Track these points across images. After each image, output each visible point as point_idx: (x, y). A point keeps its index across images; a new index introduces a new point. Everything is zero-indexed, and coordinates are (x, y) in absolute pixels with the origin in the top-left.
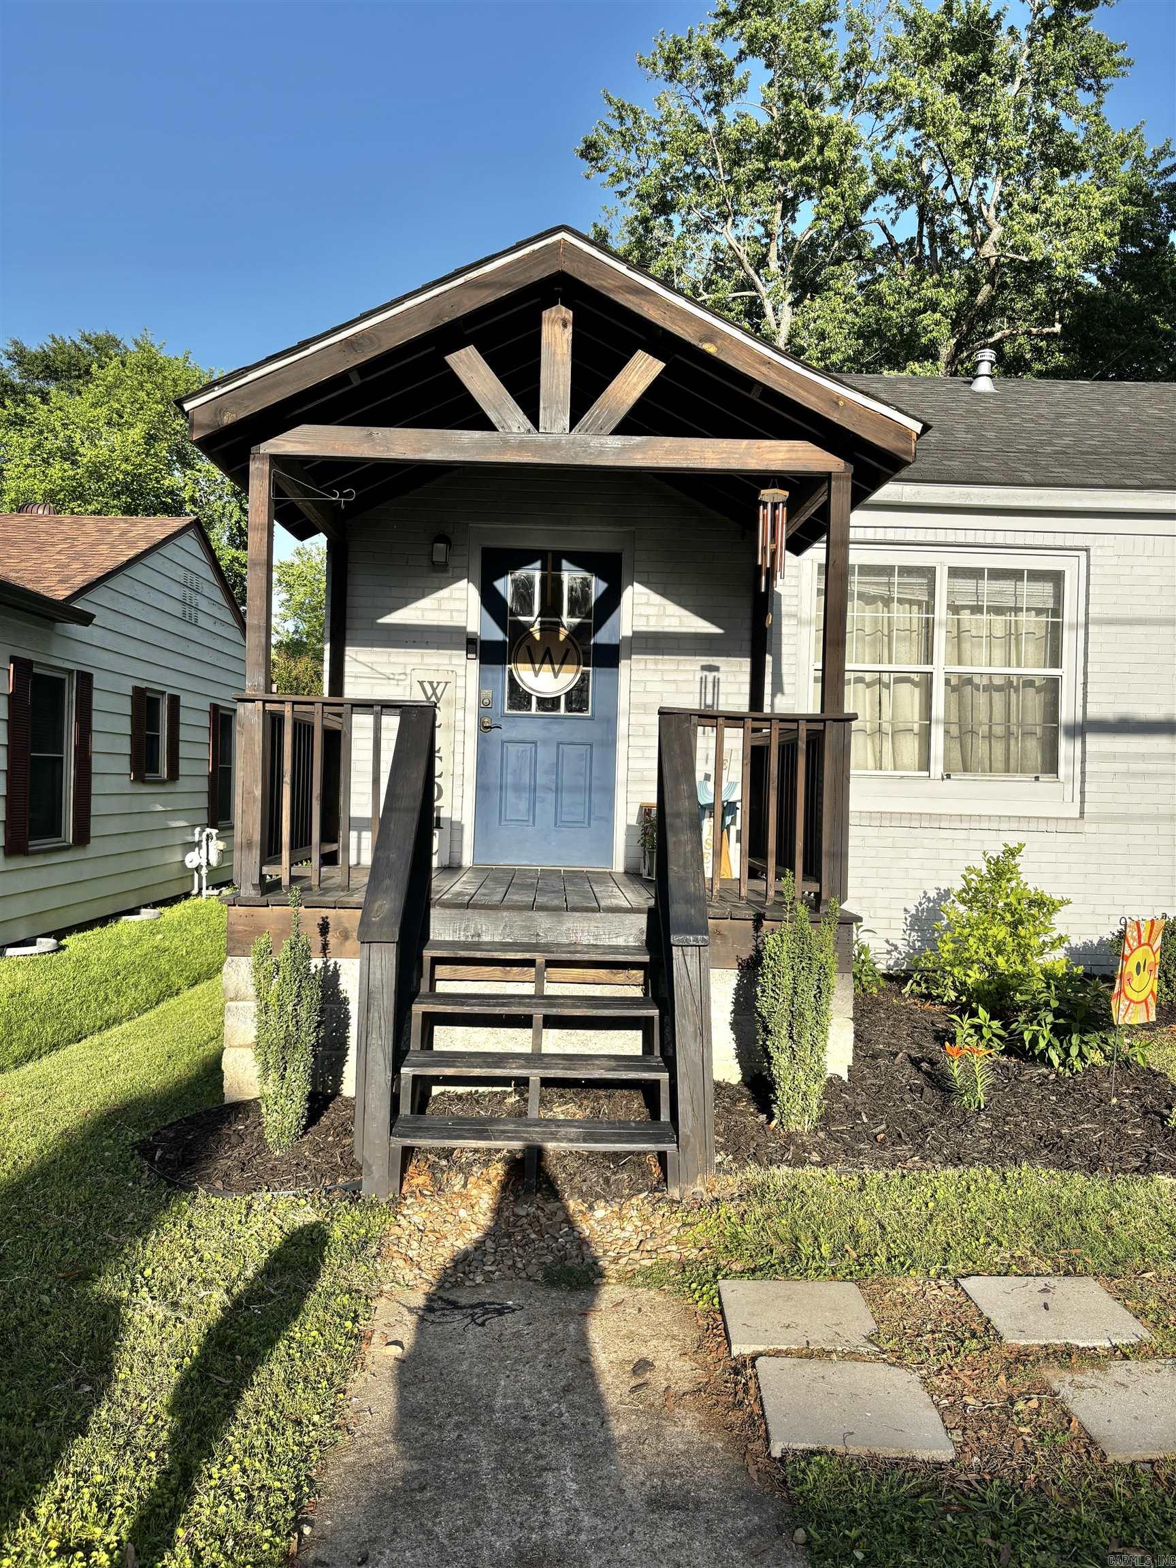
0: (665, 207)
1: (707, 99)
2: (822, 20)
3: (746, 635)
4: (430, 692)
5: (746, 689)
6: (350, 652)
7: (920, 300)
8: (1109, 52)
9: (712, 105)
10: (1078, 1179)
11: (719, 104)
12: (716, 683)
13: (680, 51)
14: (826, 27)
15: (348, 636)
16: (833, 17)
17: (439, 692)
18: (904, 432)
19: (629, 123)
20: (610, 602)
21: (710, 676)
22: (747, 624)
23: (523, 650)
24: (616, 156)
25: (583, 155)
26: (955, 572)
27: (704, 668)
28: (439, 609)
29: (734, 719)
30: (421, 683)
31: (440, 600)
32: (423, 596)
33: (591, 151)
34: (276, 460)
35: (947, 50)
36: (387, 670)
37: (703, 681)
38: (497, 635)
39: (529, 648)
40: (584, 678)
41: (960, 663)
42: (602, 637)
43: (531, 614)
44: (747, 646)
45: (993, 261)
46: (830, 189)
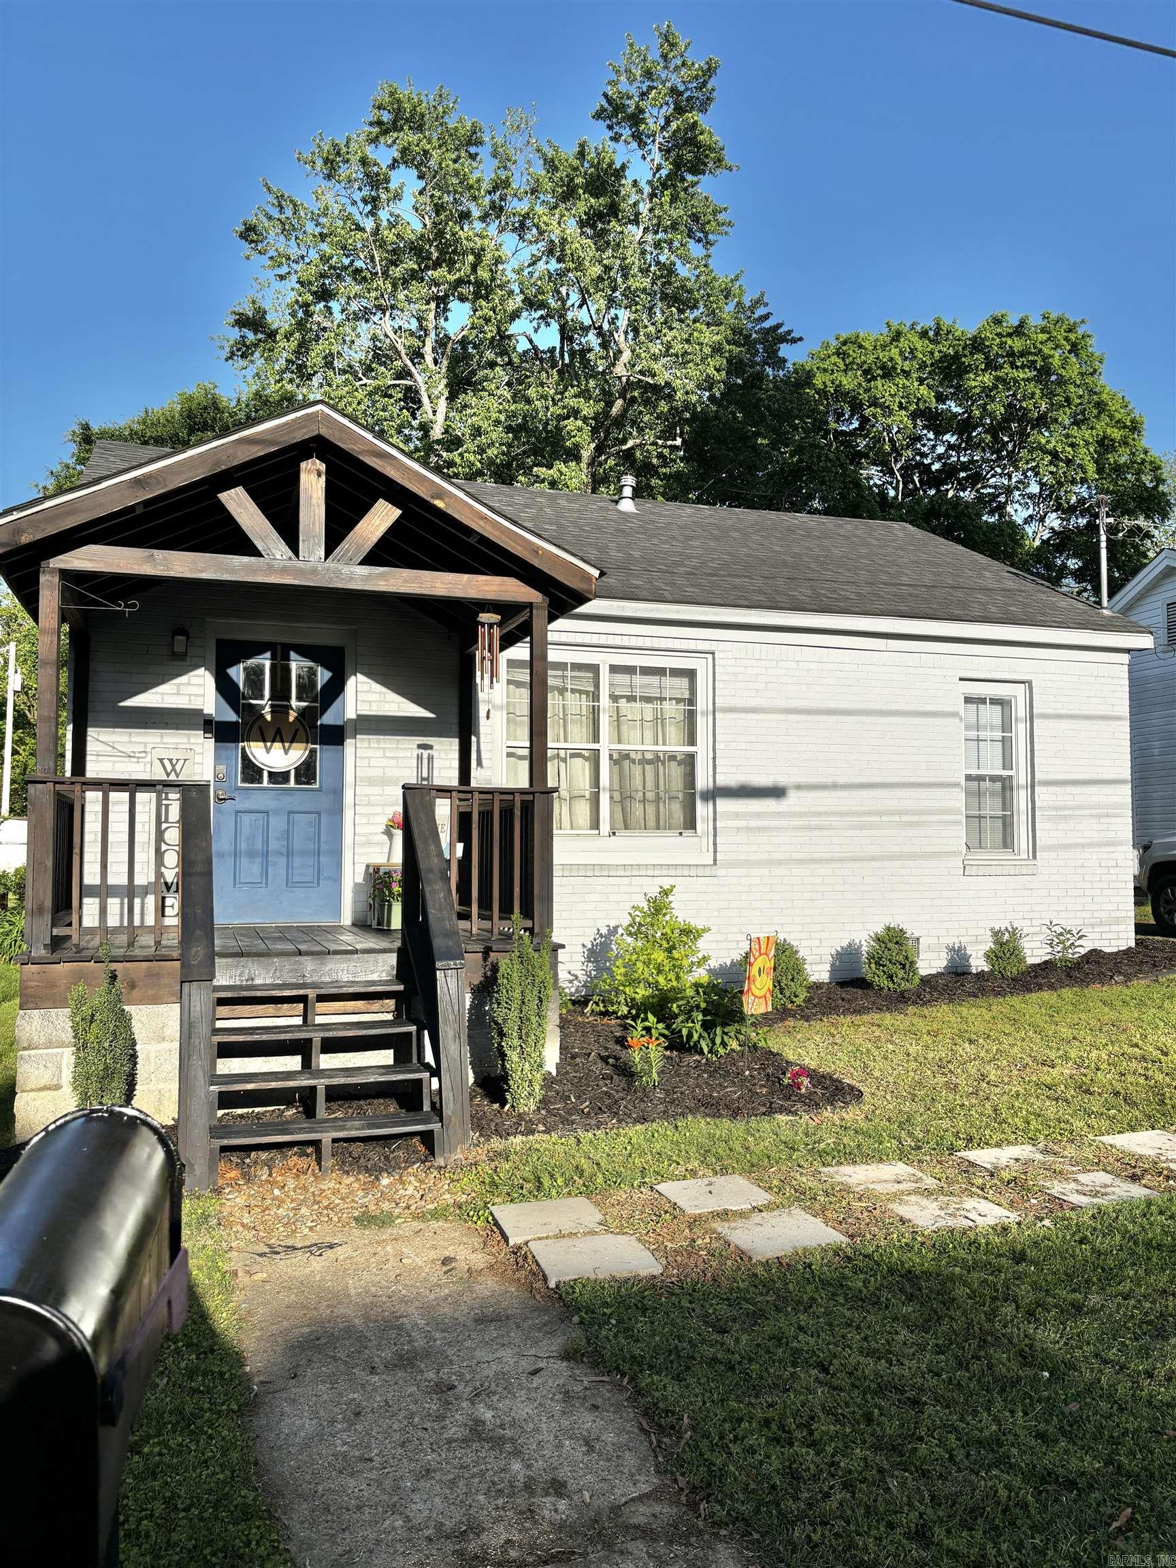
0: (325, 295)
1: (365, 201)
2: (469, 143)
3: (454, 719)
4: (169, 768)
5: (456, 764)
6: (92, 733)
7: (564, 407)
8: (714, 213)
9: (369, 207)
10: (726, 1123)
11: (375, 207)
12: (430, 758)
13: (338, 154)
14: (473, 150)
15: (90, 716)
16: (479, 143)
17: (178, 768)
18: (587, 577)
19: (289, 212)
20: (335, 689)
21: (425, 753)
22: (455, 710)
23: (255, 729)
24: (276, 241)
25: (244, 236)
26: (614, 669)
27: (420, 746)
28: (178, 694)
29: (444, 791)
30: (161, 760)
31: (179, 685)
32: (163, 682)
33: (250, 233)
34: (64, 574)
35: (581, 191)
36: (128, 749)
37: (420, 758)
38: (231, 716)
39: (260, 728)
40: (313, 752)
41: (619, 742)
42: (328, 719)
43: (262, 698)
44: (455, 728)
45: (624, 379)
46: (484, 303)
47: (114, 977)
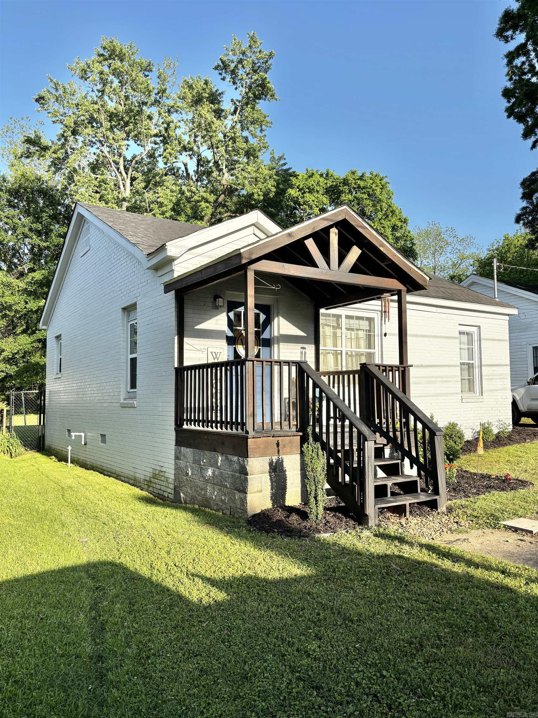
1: (99, 91)
3: (313, 337)
4: (215, 356)
5: (314, 356)
6: (186, 340)
12: (305, 353)
15: (185, 333)
16: (150, 70)
17: (218, 356)
18: (425, 280)
20: (268, 322)
21: (304, 351)
22: (313, 333)
23: (240, 340)
24: (53, 106)
25: (37, 100)
26: (347, 317)
27: (302, 348)
28: (216, 324)
30: (212, 353)
31: (217, 320)
32: (211, 318)
33: (40, 99)
36: (198, 347)
37: (302, 353)
38: (230, 334)
39: (242, 339)
40: (259, 349)
42: (266, 335)
43: (241, 326)
44: (313, 341)
45: (225, 186)
47: (278, 445)
